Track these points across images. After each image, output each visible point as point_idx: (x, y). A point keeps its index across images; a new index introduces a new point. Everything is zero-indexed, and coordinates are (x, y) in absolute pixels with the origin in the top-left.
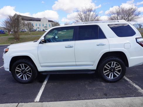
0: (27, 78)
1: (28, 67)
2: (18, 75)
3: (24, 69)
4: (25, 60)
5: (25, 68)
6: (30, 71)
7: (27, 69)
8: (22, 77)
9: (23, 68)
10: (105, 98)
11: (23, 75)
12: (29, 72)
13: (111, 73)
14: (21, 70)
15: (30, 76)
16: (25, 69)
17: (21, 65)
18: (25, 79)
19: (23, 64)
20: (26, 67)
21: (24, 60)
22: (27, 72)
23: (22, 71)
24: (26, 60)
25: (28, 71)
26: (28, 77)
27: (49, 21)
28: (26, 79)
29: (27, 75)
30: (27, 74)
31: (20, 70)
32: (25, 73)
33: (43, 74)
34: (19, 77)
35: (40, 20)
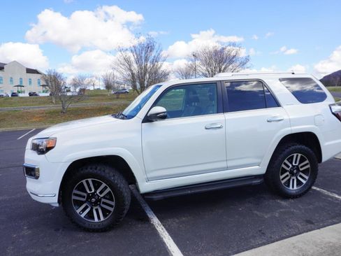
0: (105, 216)
1: (104, 185)
2: (78, 211)
3: (93, 191)
4: (94, 167)
5: (96, 189)
6: (109, 196)
7: (101, 193)
8: (90, 215)
9: (91, 190)
10: (314, 229)
11: (92, 209)
12: (106, 199)
13: (293, 178)
14: (85, 195)
15: (112, 209)
16: (95, 192)
17: (84, 181)
18: (99, 218)
19: (90, 180)
20: (97, 186)
21: (91, 169)
22: (103, 200)
23: (89, 197)
24: (96, 169)
25: (104, 197)
26: (105, 212)
27: (29, 71)
28: (102, 219)
29: (103, 209)
30: (101, 205)
31: (84, 197)
32: (96, 204)
33: (155, 197)
34: (83, 216)
35: (3, 68)
